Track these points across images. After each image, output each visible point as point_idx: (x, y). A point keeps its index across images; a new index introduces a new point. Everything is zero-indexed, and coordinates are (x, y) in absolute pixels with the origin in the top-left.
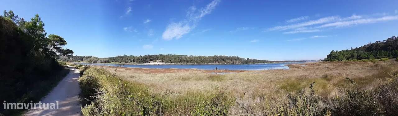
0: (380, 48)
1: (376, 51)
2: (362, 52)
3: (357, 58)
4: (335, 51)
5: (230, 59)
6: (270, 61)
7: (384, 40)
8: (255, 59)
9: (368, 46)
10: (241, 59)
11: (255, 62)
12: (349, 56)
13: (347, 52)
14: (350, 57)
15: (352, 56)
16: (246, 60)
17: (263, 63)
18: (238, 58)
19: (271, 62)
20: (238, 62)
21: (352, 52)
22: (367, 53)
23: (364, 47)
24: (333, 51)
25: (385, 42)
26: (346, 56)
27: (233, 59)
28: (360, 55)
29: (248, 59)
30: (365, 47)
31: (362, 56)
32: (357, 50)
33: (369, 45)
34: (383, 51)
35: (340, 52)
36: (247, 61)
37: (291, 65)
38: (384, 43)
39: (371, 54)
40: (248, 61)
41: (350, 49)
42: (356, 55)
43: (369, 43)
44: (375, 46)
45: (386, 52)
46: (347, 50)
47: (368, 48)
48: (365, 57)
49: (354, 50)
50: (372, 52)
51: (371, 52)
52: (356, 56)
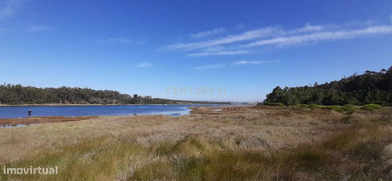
0: (372, 84)
1: (366, 91)
2: (336, 91)
3: (324, 103)
4: (283, 88)
5: (100, 95)
6: (172, 101)
7: (383, 70)
8: (148, 97)
9: (349, 81)
10: (122, 95)
11: (148, 101)
12: (308, 97)
13: (305, 90)
14: (310, 100)
15: (315, 99)
16: (132, 97)
17: (162, 103)
18: (117, 93)
19: (175, 102)
20: (115, 101)
21: (316, 89)
22: (344, 94)
23: (339, 82)
24: (278, 88)
25: (385, 72)
26: (302, 97)
27: (106, 95)
28: (331, 97)
29: (135, 96)
30: (343, 81)
31: (333, 98)
32: (326, 87)
33: (350, 78)
34: (378, 91)
35: (292, 89)
36: (133, 99)
37: (198, 108)
38: (383, 75)
39: (354, 95)
40: (136, 100)
41: (313, 86)
42: (321, 96)
43: (352, 75)
44: (363, 80)
45: (385, 92)
46: (306, 87)
47: (349, 83)
48: (339, 100)
49: (320, 87)
50: (355, 93)
51: (354, 91)
52: (321, 99)
